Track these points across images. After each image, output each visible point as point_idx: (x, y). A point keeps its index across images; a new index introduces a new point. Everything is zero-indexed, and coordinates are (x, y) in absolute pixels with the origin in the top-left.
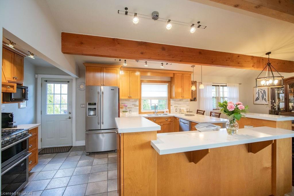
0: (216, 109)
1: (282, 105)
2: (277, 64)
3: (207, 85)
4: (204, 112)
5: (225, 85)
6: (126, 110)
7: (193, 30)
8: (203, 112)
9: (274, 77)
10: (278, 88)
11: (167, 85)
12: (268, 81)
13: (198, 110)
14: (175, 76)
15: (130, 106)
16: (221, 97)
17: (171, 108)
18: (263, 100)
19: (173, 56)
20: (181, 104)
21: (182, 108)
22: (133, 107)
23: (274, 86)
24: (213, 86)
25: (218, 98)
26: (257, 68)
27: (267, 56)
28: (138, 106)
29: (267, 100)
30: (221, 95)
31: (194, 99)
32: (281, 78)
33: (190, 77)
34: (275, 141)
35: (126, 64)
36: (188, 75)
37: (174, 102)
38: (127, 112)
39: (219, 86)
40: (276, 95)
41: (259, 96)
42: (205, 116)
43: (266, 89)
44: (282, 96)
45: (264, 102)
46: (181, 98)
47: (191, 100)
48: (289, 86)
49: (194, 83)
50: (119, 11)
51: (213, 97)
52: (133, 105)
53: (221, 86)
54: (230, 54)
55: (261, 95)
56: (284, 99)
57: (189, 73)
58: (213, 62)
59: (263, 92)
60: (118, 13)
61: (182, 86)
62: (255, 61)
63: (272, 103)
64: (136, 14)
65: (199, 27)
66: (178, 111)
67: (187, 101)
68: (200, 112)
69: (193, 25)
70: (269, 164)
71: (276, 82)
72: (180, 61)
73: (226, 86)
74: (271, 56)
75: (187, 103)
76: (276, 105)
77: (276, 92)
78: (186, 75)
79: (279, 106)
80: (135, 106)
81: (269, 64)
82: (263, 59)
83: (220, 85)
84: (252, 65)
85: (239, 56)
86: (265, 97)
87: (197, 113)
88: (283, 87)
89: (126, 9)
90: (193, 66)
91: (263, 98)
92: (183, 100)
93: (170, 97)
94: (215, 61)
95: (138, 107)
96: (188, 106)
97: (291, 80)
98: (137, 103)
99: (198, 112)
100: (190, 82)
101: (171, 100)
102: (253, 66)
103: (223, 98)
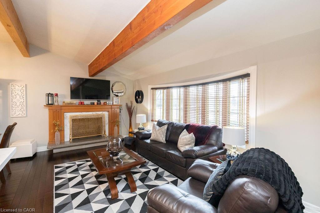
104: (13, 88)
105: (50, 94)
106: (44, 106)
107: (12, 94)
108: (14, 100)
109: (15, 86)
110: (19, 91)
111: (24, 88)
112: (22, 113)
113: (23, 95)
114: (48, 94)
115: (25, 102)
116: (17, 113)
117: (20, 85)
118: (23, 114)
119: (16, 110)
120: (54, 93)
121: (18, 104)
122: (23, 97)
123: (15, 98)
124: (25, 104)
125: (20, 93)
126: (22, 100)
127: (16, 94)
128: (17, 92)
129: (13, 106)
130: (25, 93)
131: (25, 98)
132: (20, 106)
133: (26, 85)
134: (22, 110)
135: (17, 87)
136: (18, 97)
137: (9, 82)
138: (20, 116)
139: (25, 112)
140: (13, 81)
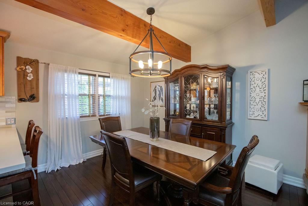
0: (89, 116)
2: (170, 42)
3: (66, 71)
5: (108, 75)
16: (100, 95)
18: (160, 99)
24: (80, 73)
25: (93, 97)
26: (133, 37)
27: (147, 18)
39: (95, 75)
45: (161, 103)
47: (22, 100)
48: (184, 79)
51: (82, 95)
53: (99, 76)
55: (158, 93)
59: (160, 89)
62: (130, 22)
67: (9, 102)
73: (109, 77)
75: (9, 105)
81: (151, 31)
83: (97, 74)
86: (162, 96)
91: (160, 97)
102: (123, 31)
103: (104, 96)
104: (252, 77)
107: (251, 85)
108: (252, 95)
109: (254, 73)
110: (260, 81)
111: (266, 76)
112: (262, 114)
113: (264, 86)
115: (267, 97)
116: (256, 114)
117: (260, 72)
118: (263, 116)
119: (255, 109)
121: (258, 100)
122: (265, 89)
123: (253, 92)
124: (266, 100)
126: (263, 94)
127: (256, 85)
128: (257, 82)
129: (252, 102)
130: (267, 83)
131: (266, 91)
132: (260, 103)
133: (269, 70)
135: (257, 75)
136: (258, 89)
137: (247, 69)
138: (259, 118)
139: (266, 113)
140: (252, 67)
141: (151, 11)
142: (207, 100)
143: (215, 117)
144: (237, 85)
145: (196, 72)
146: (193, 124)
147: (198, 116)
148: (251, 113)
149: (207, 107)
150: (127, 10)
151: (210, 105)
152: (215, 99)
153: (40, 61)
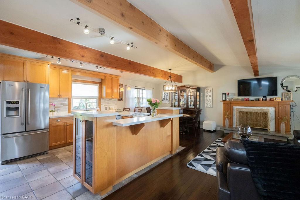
1: (177, 104)
2: (175, 77)
3: (131, 88)
4: (130, 109)
5: (143, 88)
6: (54, 109)
7: (128, 48)
8: (128, 109)
9: (172, 85)
10: (175, 92)
11: (97, 86)
12: (170, 87)
13: (124, 108)
14: (106, 79)
15: (58, 105)
16: (141, 98)
17: (101, 107)
19: (110, 63)
20: (110, 103)
21: (111, 107)
22: (62, 106)
23: (172, 91)
24: (135, 88)
25: (138, 99)
26: (164, 78)
27: (169, 71)
28: (67, 105)
29: (169, 100)
30: (141, 97)
31: (121, 99)
32: (176, 86)
33: (118, 80)
34: (172, 118)
35: (60, 62)
36: (117, 79)
37: (104, 101)
38: (55, 111)
39: (139, 89)
40: (174, 97)
41: (164, 97)
42: (130, 112)
43: (168, 92)
44: (177, 97)
45: (167, 102)
46: (111, 98)
47: (119, 100)
48: (180, 91)
49: (121, 85)
50: (72, 19)
51: (135, 98)
52: (61, 104)
53: (141, 89)
54: (149, 67)
55: (166, 96)
56: (177, 99)
57: (118, 77)
58: (138, 71)
60: (71, 21)
61: (112, 87)
63: (172, 102)
64: (87, 27)
65: (132, 46)
66: (108, 109)
67: (116, 101)
68: (126, 110)
69: (129, 44)
70: (170, 134)
71: (173, 88)
72: (115, 68)
73: (144, 89)
74: (171, 71)
75: (116, 102)
76: (173, 103)
77: (174, 95)
78: (115, 78)
79: (175, 104)
80: (64, 105)
81: (170, 77)
82: (167, 72)
83: (140, 88)
84: (161, 76)
85: (154, 69)
87: (124, 111)
88: (177, 92)
89: (78, 19)
90: (122, 72)
91: (167, 99)
92: (111, 100)
93: (101, 97)
94: (139, 71)
95: (67, 107)
96: (116, 105)
97: (181, 87)
98: (67, 102)
99: (124, 109)
100: (119, 85)
101: (101, 99)
103: (142, 98)
104: (207, 91)
105: (224, 93)
106: (220, 101)
107: (206, 94)
108: (207, 98)
111: (211, 91)
114: (223, 93)
115: (211, 99)
120: (226, 92)
121: (209, 100)
124: (211, 100)
125: (209, 94)
126: (210, 98)
128: (208, 93)
129: (207, 101)
130: (211, 94)
131: (212, 97)
133: (212, 89)
134: (210, 103)
136: (209, 96)
137: (205, 88)
138: (209, 107)
139: (211, 105)
140: (207, 87)
141: (170, 70)
142: (189, 99)
143: (193, 107)
144: (201, 94)
145: (185, 88)
146: (184, 110)
147: (186, 107)
148: (207, 105)
149: (189, 103)
150: (163, 70)
151: (191, 102)
152: (193, 99)
153: (123, 85)
